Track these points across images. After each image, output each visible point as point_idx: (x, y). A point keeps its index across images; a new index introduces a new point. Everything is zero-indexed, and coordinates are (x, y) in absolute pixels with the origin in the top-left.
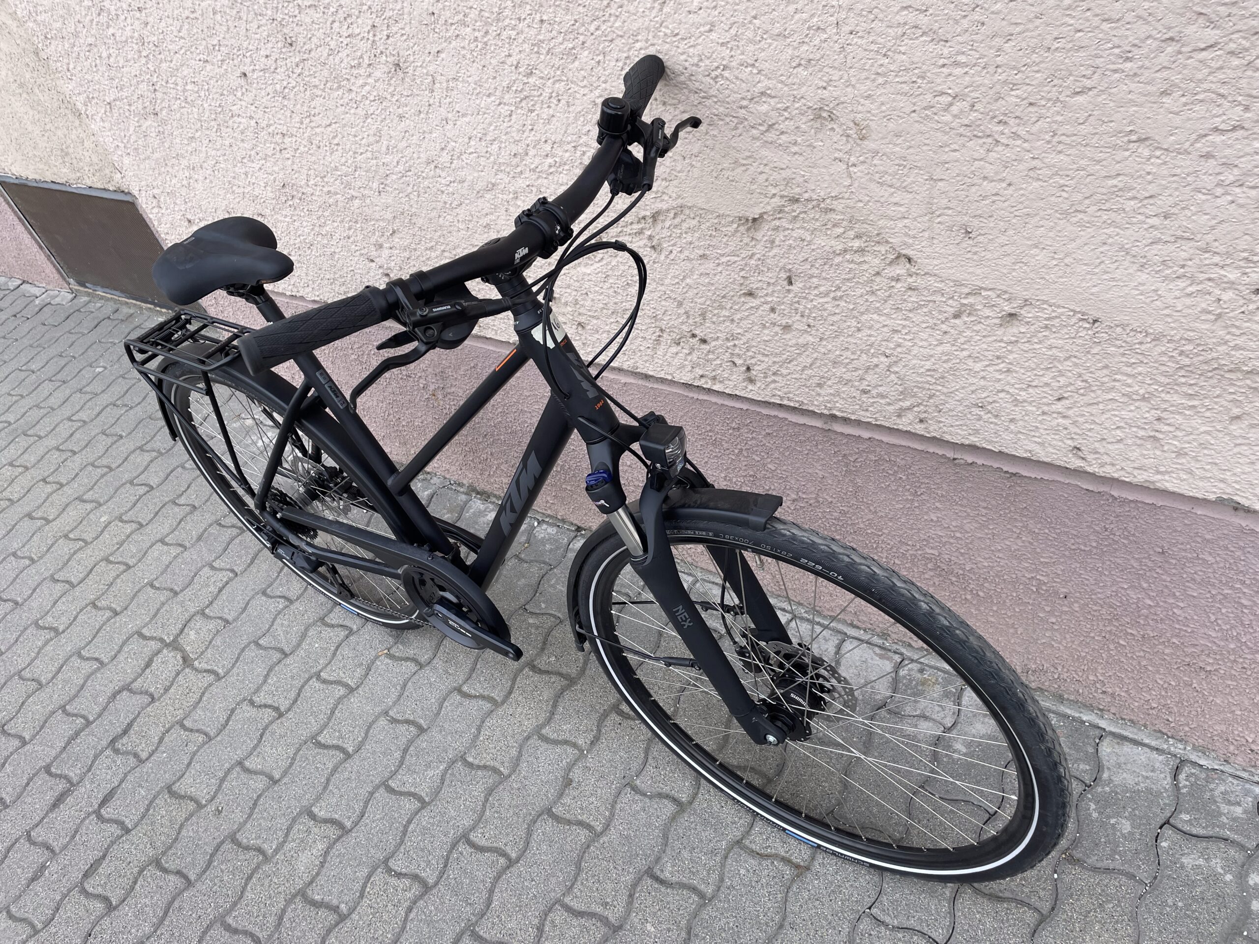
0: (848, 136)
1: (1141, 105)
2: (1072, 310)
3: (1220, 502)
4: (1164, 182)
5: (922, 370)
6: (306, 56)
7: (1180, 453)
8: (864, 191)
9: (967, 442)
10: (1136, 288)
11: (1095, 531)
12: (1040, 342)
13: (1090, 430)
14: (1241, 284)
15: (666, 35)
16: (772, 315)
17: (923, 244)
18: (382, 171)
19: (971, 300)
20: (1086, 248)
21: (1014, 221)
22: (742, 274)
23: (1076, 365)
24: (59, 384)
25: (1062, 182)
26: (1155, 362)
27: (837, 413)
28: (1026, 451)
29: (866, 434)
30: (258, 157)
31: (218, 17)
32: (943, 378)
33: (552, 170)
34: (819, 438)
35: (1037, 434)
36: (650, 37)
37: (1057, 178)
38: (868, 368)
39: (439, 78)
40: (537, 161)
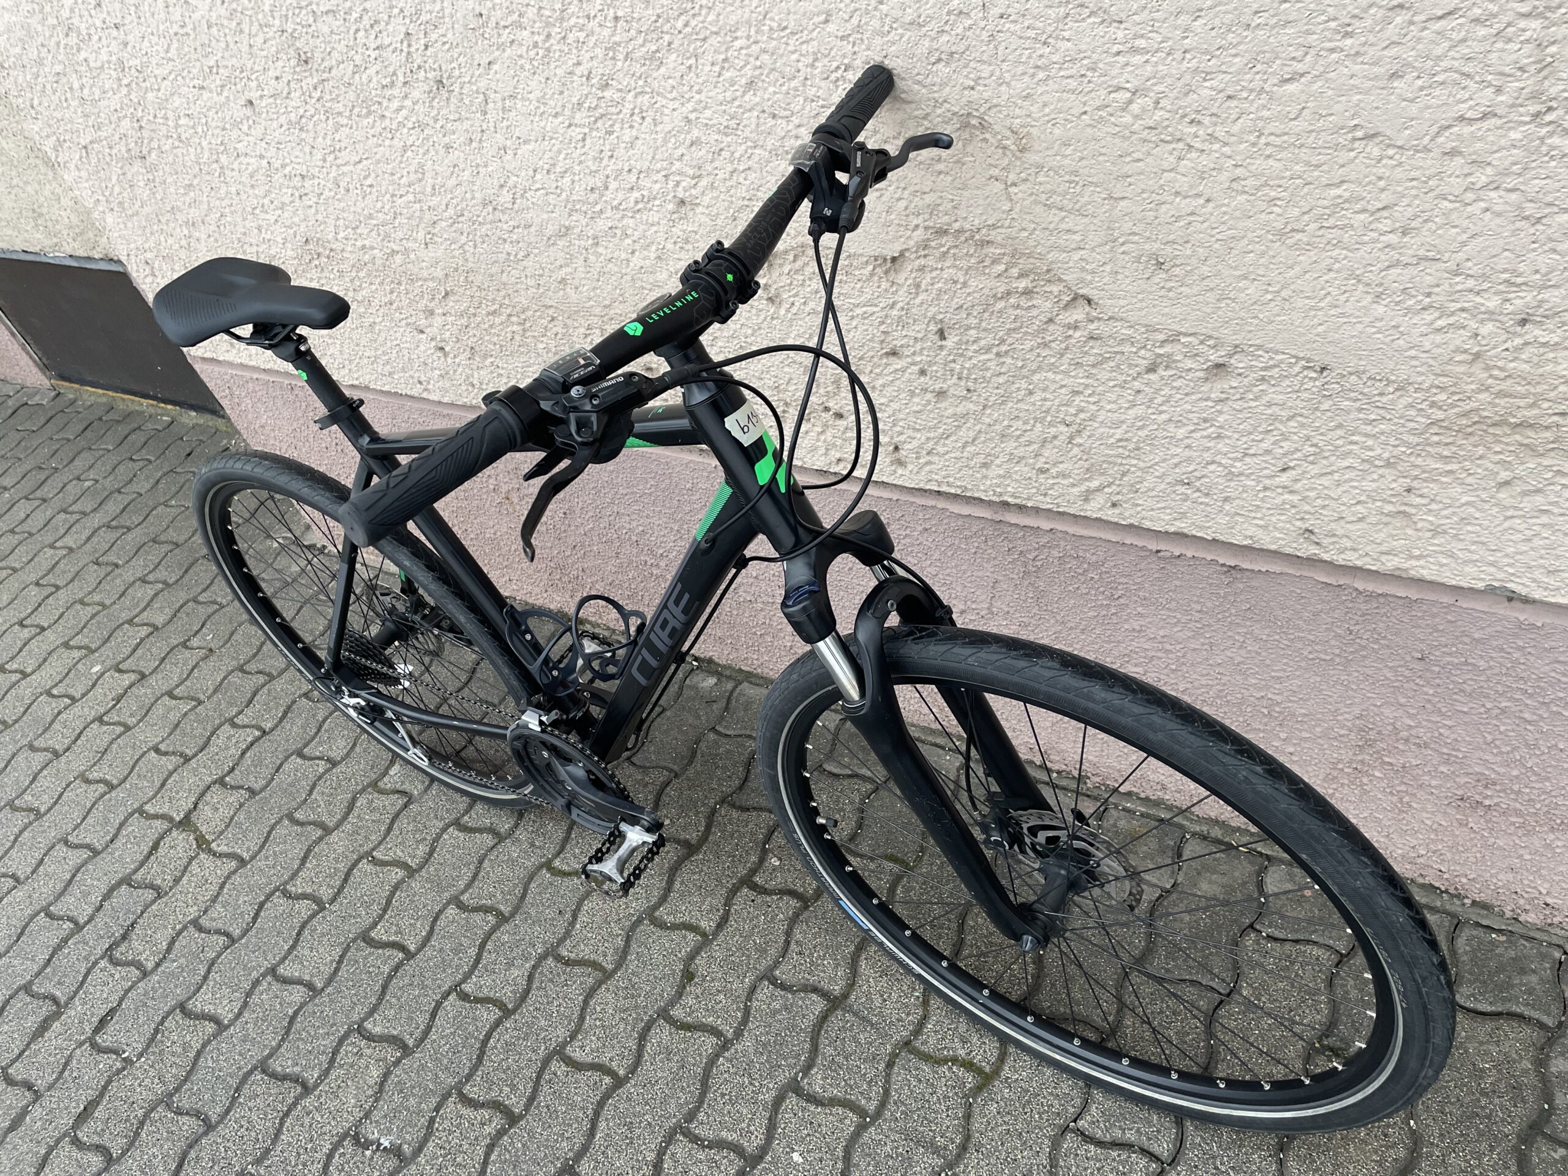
0: (1005, 148)
1: (1367, 92)
2: (1294, 357)
3: (1491, 591)
4: (1400, 189)
5: (1112, 440)
6: (325, 75)
7: (1436, 532)
8: (1028, 217)
9: (1172, 529)
10: (1371, 325)
11: (1337, 636)
12: (1256, 399)
13: (1324, 507)
14: (1501, 314)
15: (771, 29)
16: (922, 379)
17: (1105, 280)
18: (427, 216)
19: (1168, 349)
20: (1307, 276)
21: (1217, 246)
22: (882, 328)
23: (1302, 425)
24: (37, 503)
25: (1273, 194)
26: (1400, 418)
27: (1010, 500)
28: (1246, 537)
29: (1046, 525)
30: (272, 207)
31: (214, 30)
32: (1138, 449)
33: (640, 206)
34: (989, 531)
35: (1259, 515)
36: (752, 33)
37: (1266, 190)
38: (1045, 441)
39: (492, 96)
40: (620, 196)
